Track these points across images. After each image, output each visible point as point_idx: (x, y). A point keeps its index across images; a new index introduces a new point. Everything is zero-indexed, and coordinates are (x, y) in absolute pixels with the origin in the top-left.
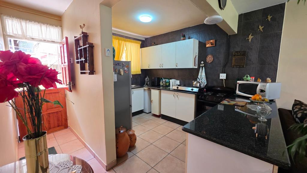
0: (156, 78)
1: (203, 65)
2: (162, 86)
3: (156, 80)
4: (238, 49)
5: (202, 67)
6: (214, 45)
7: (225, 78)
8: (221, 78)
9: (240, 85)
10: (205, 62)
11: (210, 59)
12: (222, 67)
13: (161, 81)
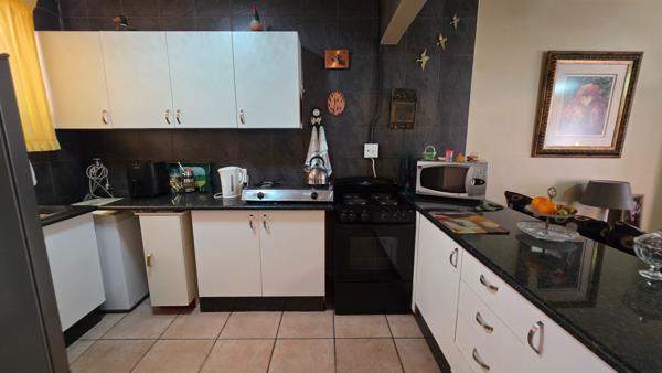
0: (152, 166)
1: (319, 120)
2: (182, 192)
3: (154, 175)
4: (400, 84)
5: (318, 126)
6: (347, 66)
7: (376, 155)
8: (367, 155)
9: (425, 171)
10: (325, 112)
11: (337, 103)
12: (367, 127)
13: (174, 176)
